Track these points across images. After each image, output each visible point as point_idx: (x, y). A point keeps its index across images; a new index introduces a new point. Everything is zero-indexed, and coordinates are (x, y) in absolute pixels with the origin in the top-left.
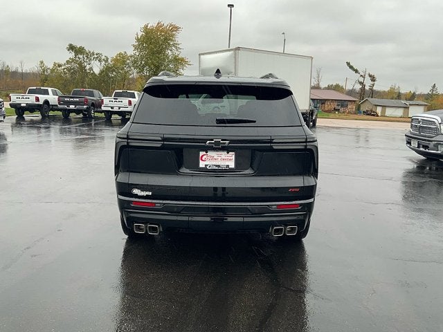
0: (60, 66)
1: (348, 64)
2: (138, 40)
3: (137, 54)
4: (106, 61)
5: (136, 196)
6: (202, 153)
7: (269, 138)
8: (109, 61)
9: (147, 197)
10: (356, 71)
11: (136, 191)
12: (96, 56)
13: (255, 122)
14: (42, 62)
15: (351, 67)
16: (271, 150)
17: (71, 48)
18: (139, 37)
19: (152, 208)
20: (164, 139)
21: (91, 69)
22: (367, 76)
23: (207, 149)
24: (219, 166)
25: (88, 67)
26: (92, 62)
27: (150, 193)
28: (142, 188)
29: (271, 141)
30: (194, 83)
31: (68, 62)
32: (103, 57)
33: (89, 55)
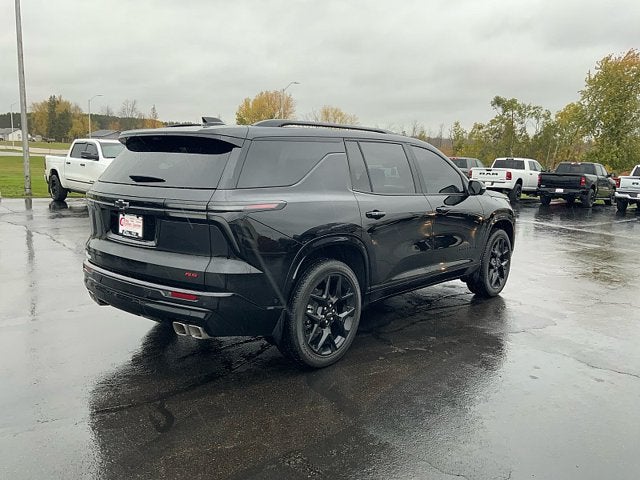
0: (480, 128)
2: (590, 82)
3: (587, 104)
4: (547, 116)
7: (162, 201)
8: (553, 117)
12: (532, 111)
13: (163, 181)
14: (457, 124)
16: (166, 216)
17: (498, 102)
18: (593, 77)
21: (523, 130)
24: (131, 233)
25: (518, 127)
26: (526, 120)
29: (163, 206)
31: (493, 122)
32: (543, 112)
33: (522, 111)
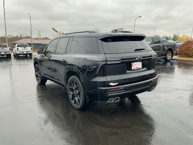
1: (53, 28)
5: (111, 86)
6: (133, 63)
7: (151, 55)
9: (116, 85)
10: (57, 32)
11: (112, 84)
15: (54, 30)
19: (118, 90)
20: (122, 59)
22: (61, 34)
23: (134, 62)
24: (137, 68)
27: (117, 84)
28: (114, 82)
30: (124, 35)
